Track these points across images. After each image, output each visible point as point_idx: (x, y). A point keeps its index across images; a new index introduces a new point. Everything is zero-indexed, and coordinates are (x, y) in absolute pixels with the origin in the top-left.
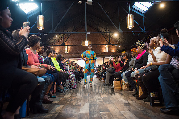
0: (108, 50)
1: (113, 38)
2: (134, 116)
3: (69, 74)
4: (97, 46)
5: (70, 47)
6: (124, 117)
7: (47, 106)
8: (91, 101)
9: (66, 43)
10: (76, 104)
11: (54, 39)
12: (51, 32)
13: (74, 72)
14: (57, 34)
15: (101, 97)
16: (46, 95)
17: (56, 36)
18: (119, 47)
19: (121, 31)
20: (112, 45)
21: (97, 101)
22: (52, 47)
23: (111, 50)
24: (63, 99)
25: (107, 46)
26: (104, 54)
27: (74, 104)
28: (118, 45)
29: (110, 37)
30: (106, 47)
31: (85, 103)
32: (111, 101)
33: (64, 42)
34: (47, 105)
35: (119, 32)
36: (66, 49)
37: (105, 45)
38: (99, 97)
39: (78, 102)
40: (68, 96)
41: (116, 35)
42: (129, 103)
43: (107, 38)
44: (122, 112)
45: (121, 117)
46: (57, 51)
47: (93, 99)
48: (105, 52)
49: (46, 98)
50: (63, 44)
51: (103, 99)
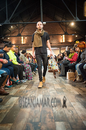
0: (65, 40)
1: (70, 27)
2: (83, 107)
3: (25, 66)
4: (53, 36)
5: (26, 38)
6: (73, 108)
7: (4, 98)
8: (45, 92)
9: (23, 34)
10: (30, 95)
11: (10, 29)
12: (5, 23)
13: (30, 64)
14: (12, 25)
15: (55, 89)
16: (3, 88)
17: (12, 27)
18: (76, 36)
19: (78, 20)
20: (69, 34)
21: (51, 92)
22: (9, 38)
23: (68, 39)
24: (19, 91)
25: (64, 36)
26: (60, 45)
28: (75, 34)
29: (67, 26)
30: (62, 37)
31: (39, 94)
32: (63, 92)
33: (20, 33)
34: (4, 96)
35: (76, 21)
36: (22, 40)
37: (62, 35)
38: (53, 89)
39: (32, 94)
40: (23, 88)
41: (72, 24)
42: (80, 94)
43: (64, 27)
44: (72, 103)
45: (71, 108)
46: (14, 42)
47: (47, 90)
48: (61, 42)
49: (2, 91)
50: (20, 35)
51: (56, 90)
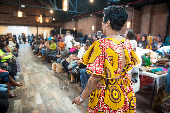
19: (56, 8)
20: (47, 17)
21: (45, 89)
27: (28, 97)
31: (36, 93)
32: (54, 87)
38: (44, 84)
39: (30, 93)
44: (63, 98)
45: (63, 103)
47: (41, 87)
51: (48, 85)
